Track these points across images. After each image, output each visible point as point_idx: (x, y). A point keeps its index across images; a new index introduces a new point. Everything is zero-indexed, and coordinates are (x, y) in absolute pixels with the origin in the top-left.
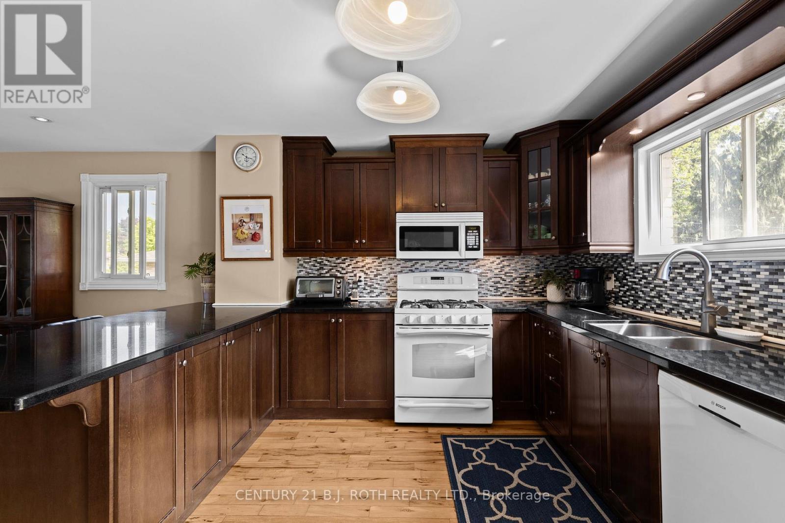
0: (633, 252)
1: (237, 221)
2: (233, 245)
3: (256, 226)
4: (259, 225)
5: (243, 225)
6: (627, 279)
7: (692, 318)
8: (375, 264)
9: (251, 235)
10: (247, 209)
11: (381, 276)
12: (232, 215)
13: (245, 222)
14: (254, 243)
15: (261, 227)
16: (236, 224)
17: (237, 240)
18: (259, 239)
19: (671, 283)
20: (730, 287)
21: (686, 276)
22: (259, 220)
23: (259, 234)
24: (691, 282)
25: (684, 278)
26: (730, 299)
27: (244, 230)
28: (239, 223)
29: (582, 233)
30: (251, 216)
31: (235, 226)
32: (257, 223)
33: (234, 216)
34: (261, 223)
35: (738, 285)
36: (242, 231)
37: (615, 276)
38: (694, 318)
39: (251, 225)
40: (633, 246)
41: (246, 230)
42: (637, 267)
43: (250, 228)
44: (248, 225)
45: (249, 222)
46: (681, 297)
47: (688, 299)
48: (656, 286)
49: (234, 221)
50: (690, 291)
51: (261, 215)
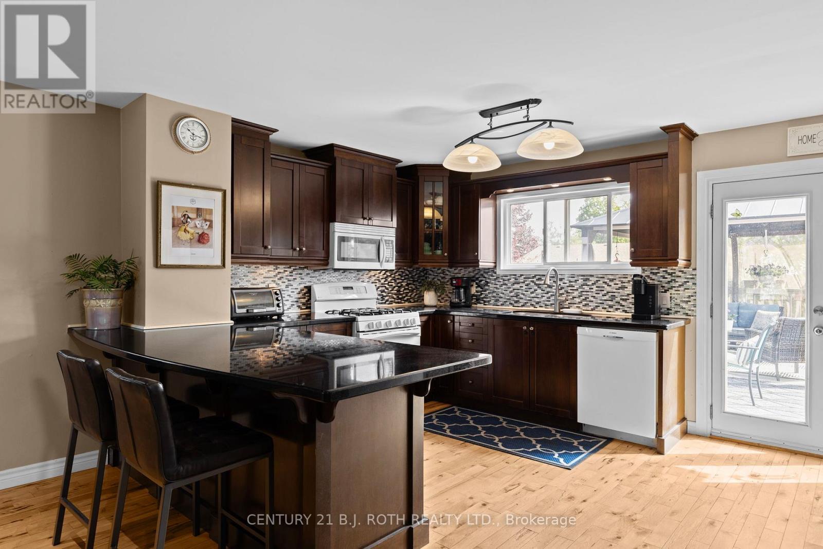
0: (495, 267)
1: (180, 215)
2: (173, 247)
3: (204, 225)
4: (208, 223)
5: (187, 222)
6: (489, 286)
7: (540, 307)
8: (287, 273)
9: (197, 235)
10: (193, 201)
11: (292, 287)
12: (173, 207)
13: (190, 218)
14: (202, 245)
15: (211, 226)
16: (179, 219)
17: (177, 241)
18: (208, 241)
19: (526, 287)
20: (563, 288)
21: (537, 283)
22: (208, 217)
23: (208, 235)
24: (540, 286)
25: (535, 284)
26: (563, 294)
27: (188, 229)
28: (182, 219)
29: (475, 253)
30: (199, 211)
31: (176, 222)
32: (206, 220)
33: (176, 210)
34: (211, 222)
35: (568, 286)
36: (185, 229)
37: (476, 284)
38: (542, 307)
39: (198, 222)
40: (495, 263)
41: (191, 228)
42: (498, 278)
43: (196, 227)
44: (193, 222)
45: (194, 219)
46: (533, 295)
47: (538, 296)
48: (514, 289)
49: (176, 215)
50: (539, 291)
51: (210, 212)
